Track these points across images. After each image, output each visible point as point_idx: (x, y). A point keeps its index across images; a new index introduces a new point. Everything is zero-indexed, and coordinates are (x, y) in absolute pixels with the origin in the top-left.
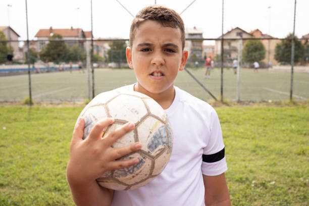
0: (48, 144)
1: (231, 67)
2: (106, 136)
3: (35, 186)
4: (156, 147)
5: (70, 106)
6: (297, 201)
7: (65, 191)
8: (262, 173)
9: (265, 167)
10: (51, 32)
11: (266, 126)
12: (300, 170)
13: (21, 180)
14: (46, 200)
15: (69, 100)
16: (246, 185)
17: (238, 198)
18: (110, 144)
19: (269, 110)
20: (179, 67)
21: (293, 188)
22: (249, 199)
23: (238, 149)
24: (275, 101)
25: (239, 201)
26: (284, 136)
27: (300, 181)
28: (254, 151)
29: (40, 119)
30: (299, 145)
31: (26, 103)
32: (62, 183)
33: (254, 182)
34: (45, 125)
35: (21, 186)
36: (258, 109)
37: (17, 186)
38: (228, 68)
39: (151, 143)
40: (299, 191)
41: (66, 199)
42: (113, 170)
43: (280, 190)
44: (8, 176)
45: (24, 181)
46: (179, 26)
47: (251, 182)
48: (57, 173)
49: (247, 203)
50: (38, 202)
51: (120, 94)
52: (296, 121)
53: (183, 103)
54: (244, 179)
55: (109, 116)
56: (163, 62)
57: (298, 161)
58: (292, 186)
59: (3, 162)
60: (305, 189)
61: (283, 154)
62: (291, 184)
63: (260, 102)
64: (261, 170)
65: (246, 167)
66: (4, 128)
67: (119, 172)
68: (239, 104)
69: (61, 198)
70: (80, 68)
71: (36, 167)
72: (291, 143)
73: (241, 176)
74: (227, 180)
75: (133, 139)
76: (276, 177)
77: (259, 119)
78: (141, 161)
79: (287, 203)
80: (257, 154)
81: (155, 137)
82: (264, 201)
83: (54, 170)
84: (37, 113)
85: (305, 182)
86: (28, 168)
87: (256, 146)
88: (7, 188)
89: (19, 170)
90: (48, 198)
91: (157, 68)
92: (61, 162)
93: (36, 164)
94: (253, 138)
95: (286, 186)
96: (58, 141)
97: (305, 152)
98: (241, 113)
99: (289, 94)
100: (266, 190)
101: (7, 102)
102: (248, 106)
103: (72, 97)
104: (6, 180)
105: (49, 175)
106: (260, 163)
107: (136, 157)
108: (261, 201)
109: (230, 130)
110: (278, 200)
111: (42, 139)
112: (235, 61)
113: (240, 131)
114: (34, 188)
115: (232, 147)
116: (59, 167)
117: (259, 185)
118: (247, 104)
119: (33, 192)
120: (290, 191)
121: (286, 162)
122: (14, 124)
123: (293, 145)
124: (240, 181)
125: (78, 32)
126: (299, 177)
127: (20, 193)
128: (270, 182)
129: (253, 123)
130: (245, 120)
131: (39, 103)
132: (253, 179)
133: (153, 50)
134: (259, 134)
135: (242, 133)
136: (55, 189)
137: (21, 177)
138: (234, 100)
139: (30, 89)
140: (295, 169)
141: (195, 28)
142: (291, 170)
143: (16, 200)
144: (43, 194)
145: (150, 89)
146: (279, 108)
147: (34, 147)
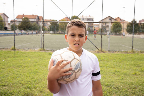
0: (24, 68)
1: (106, 35)
2: (61, 65)
3: (19, 86)
4: (77, 69)
5: (33, 51)
6: (131, 95)
7: (32, 88)
8: (117, 83)
9: (119, 80)
10: (23, 16)
11: (120, 62)
12: (133, 82)
13: (13, 83)
14: (24, 92)
15: (32, 48)
16: (110, 88)
17: (106, 93)
18: (63, 67)
19: (122, 55)
20: (84, 42)
21: (130, 89)
22: (111, 93)
23: (107, 72)
24: (125, 51)
25: (107, 94)
26: (128, 67)
27: (133, 86)
28: (114, 73)
29: (19, 57)
30: (134, 71)
31: (13, 49)
32: (31, 85)
33: (113, 86)
34: (22, 60)
35: (13, 86)
36: (117, 54)
37: (11, 86)
38: (105, 35)
39: (75, 68)
40: (132, 90)
41: (33, 92)
42: (63, 76)
43: (124, 90)
44: (7, 82)
45: (14, 84)
46: (84, 27)
47: (112, 86)
48: (29, 81)
49: (110, 95)
50: (21, 93)
51: (65, 52)
52: (134, 60)
53: (85, 54)
54: (109, 85)
55: (62, 58)
56: (79, 40)
57: (133, 78)
58: (130, 88)
59: (4, 75)
60: (135, 90)
61: (127, 74)
62: (129, 87)
63: (118, 51)
64: (117, 81)
65: (110, 80)
66: (4, 61)
67: (65, 77)
68: (109, 52)
69: (31, 91)
70: (37, 33)
71: (19, 78)
72: (130, 70)
73: (108, 84)
74: (102, 85)
75: (70, 66)
76: (123, 85)
77: (117, 59)
78: (72, 73)
79: (127, 95)
80: (115, 75)
81: (77, 66)
82: (117, 94)
83: (27, 80)
84: (18, 54)
85: (135, 87)
86: (16, 79)
87: (115, 71)
88: (7, 87)
89: (11, 79)
90: (25, 91)
91: (77, 42)
92: (30, 76)
93: (19, 77)
94: (114, 68)
95: (127, 88)
96: (28, 67)
97: (136, 74)
98: (109, 56)
99: (131, 48)
100: (118, 90)
101: (4, 48)
102: (113, 53)
103: (34, 47)
104: (6, 83)
105: (25, 82)
106: (116, 78)
107: (71, 72)
108: (116, 94)
109: (104, 64)
110: (123, 94)
111: (21, 66)
112: (108, 32)
113: (108, 64)
114: (19, 87)
115: (105, 71)
116: (29, 78)
117: (115, 88)
118: (112, 52)
119: (18, 89)
120: (129, 90)
121: (128, 78)
122: (8, 59)
123: (131, 71)
124: (107, 86)
125: (36, 17)
126: (133, 85)
127: (13, 89)
128: (120, 86)
129: (115, 61)
130: (111, 59)
131: (18, 50)
132: (113, 85)
133: (75, 35)
134: (117, 66)
135: (109, 65)
136: (28, 87)
137: (13, 82)
138: (106, 50)
139: (14, 43)
140: (131, 81)
141: (90, 16)
142: (129, 82)
143: (11, 92)
144: (23, 90)
145: (74, 50)
146: (127, 54)
147: (18, 69)
